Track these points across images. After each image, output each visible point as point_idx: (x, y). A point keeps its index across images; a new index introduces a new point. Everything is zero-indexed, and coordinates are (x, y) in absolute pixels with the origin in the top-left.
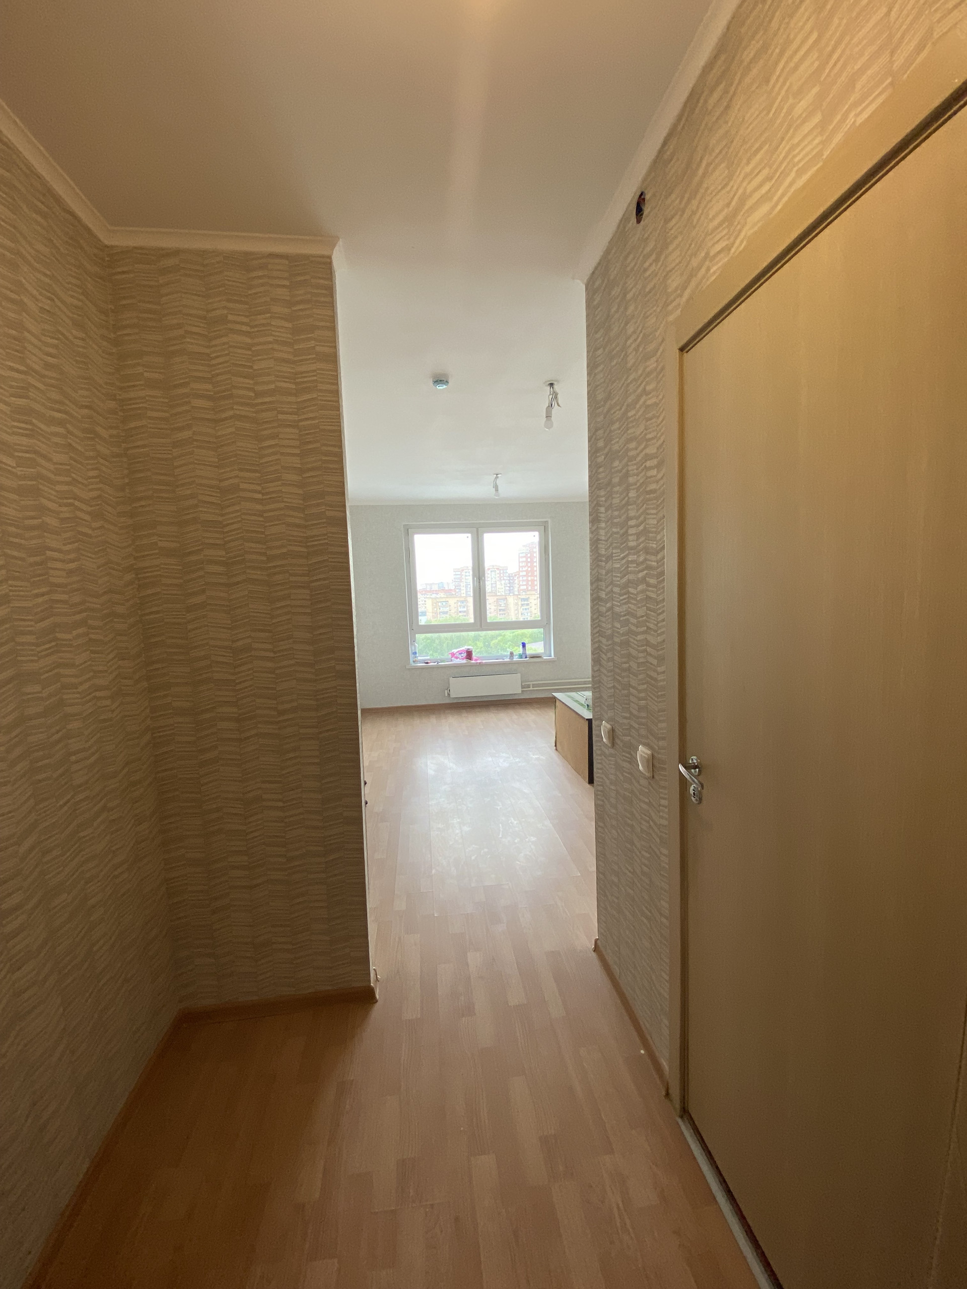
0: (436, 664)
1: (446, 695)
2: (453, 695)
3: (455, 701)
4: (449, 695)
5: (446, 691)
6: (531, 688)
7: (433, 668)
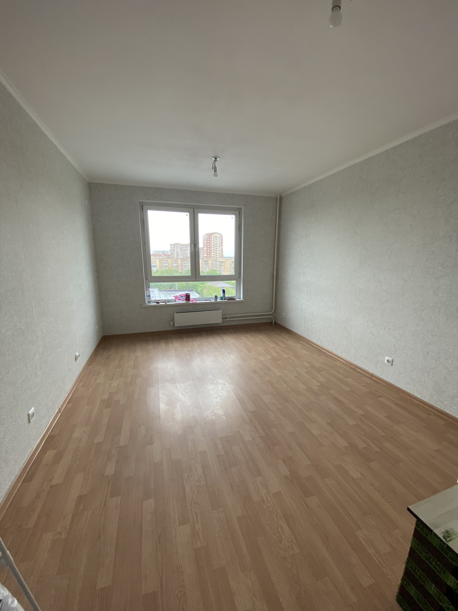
0: (164, 303)
1: (172, 324)
2: (176, 325)
3: (178, 328)
4: (174, 324)
5: (172, 322)
6: (228, 319)
7: (162, 306)
